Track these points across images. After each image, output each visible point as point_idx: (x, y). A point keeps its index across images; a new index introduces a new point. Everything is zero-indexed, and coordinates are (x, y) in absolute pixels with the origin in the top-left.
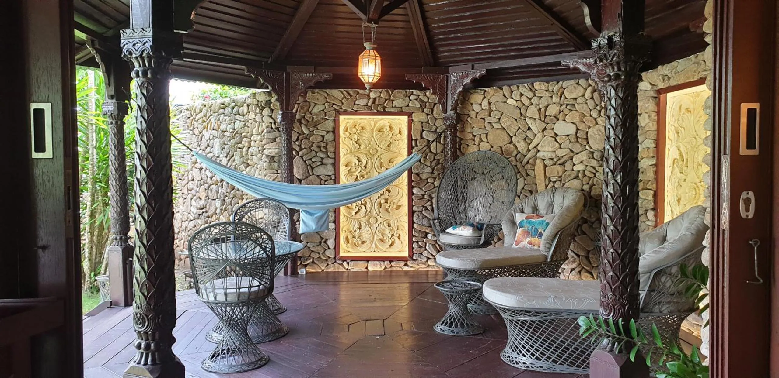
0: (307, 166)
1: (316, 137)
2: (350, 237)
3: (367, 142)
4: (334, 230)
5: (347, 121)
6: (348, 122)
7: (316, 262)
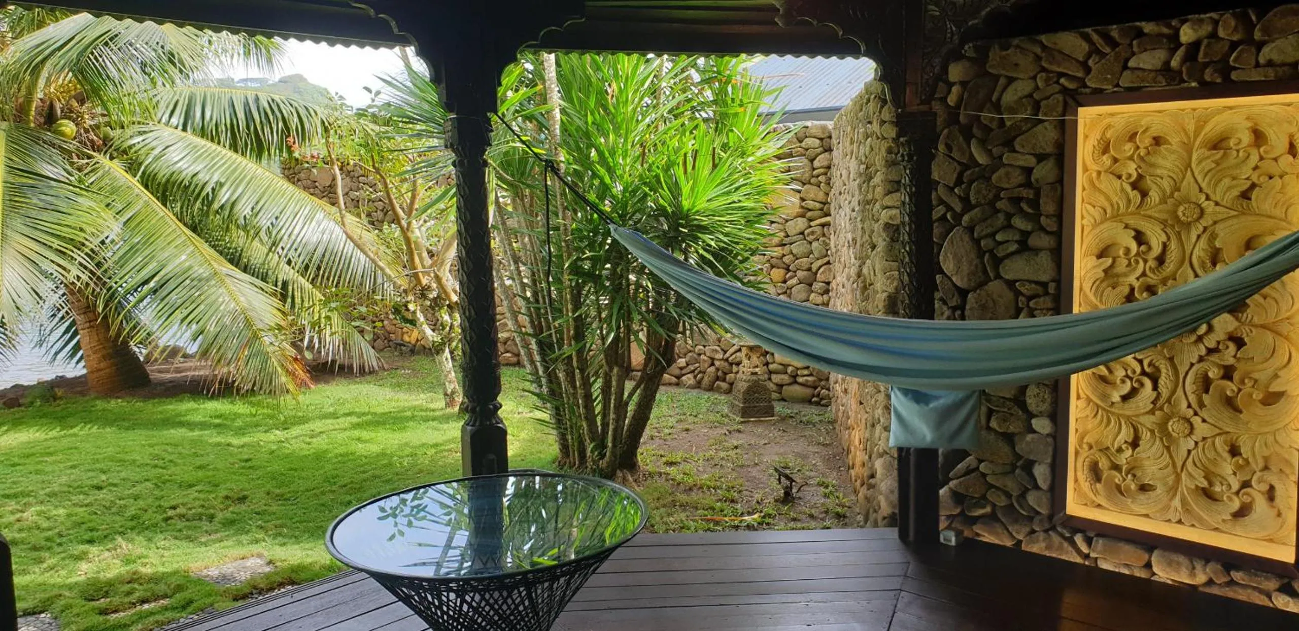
0: (981, 253)
1: (1007, 174)
2: (1103, 464)
3: (1166, 184)
4: (1050, 440)
5: (1108, 120)
6: (1109, 127)
7: (1000, 515)
